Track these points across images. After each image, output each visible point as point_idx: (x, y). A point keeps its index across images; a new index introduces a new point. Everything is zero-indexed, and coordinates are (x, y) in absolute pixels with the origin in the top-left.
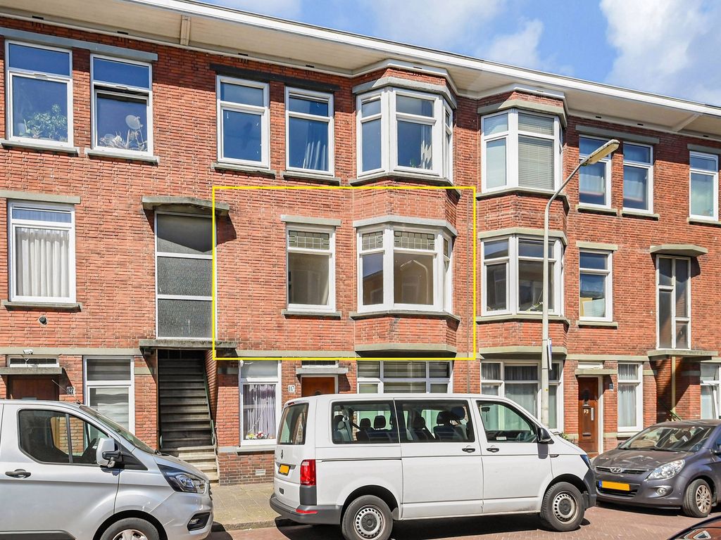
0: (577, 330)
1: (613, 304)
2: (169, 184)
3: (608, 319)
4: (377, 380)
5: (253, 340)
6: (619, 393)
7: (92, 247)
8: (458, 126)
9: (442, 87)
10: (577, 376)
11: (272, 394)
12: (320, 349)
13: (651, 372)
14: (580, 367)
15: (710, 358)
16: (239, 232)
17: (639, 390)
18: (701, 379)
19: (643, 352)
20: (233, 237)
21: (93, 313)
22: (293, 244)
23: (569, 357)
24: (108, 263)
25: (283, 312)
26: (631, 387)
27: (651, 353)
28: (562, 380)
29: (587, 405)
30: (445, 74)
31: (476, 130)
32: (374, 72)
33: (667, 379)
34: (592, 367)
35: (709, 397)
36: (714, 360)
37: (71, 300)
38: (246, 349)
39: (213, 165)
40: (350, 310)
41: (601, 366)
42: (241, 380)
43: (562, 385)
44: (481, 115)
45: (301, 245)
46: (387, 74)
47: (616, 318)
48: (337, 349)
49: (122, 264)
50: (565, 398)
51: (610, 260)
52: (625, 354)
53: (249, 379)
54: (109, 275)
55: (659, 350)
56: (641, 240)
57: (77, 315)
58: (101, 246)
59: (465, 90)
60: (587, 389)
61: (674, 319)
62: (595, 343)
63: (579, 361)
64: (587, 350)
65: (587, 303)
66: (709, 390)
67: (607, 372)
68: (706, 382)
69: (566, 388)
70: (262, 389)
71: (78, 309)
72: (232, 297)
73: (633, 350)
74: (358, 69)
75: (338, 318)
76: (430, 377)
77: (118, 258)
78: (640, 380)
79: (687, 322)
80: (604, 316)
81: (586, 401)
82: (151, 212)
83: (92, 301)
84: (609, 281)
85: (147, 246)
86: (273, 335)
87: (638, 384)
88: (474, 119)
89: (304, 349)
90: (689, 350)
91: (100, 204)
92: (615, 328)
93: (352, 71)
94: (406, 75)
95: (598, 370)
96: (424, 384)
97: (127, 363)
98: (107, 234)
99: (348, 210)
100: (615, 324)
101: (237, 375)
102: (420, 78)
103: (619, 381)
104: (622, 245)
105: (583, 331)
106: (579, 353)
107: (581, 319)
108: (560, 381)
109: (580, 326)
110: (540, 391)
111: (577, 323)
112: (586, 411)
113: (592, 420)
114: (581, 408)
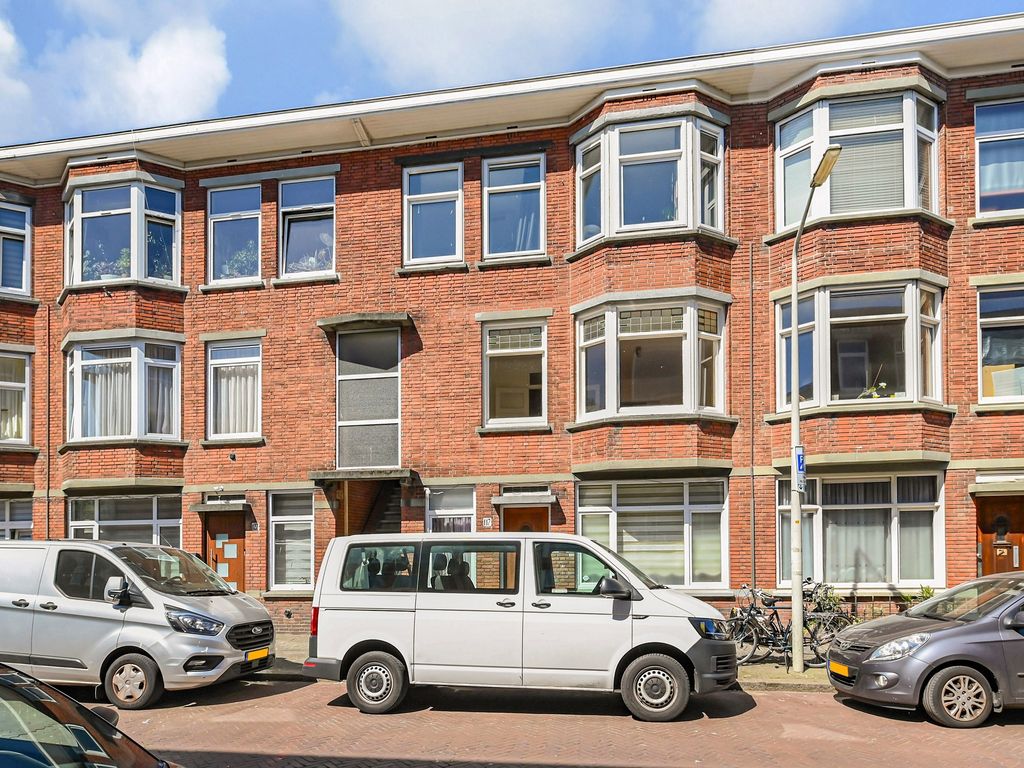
0: (972, 420)
2: (351, 300)
5: (442, 465)
7: (276, 378)
8: (732, 148)
10: (973, 494)
14: (979, 479)
16: (426, 342)
20: (419, 348)
21: (275, 447)
22: (493, 346)
23: (953, 465)
24: (291, 393)
25: (478, 429)
28: (942, 502)
29: (1004, 542)
30: (693, 86)
31: (765, 146)
37: (256, 435)
39: (398, 270)
40: (565, 420)
42: (428, 513)
43: (942, 509)
44: (775, 122)
45: (504, 346)
48: (547, 471)
49: (304, 393)
50: (948, 531)
53: (438, 512)
54: (291, 406)
57: (262, 450)
58: (285, 377)
59: (743, 95)
60: (1002, 515)
63: (978, 470)
65: (1002, 373)
69: (950, 515)
71: (262, 444)
72: (418, 417)
75: (549, 432)
77: (301, 386)
81: (1002, 534)
82: (332, 333)
83: (276, 434)
85: (328, 371)
86: (463, 459)
88: (761, 131)
91: (282, 334)
93: (569, 117)
97: (308, 497)
98: (289, 363)
99: (563, 294)
101: (424, 507)
105: (986, 420)
106: (979, 457)
107: (982, 400)
108: (936, 504)
109: (980, 414)
110: (895, 521)
111: (974, 408)
112: (1001, 551)
113: (1016, 566)
114: (987, 548)
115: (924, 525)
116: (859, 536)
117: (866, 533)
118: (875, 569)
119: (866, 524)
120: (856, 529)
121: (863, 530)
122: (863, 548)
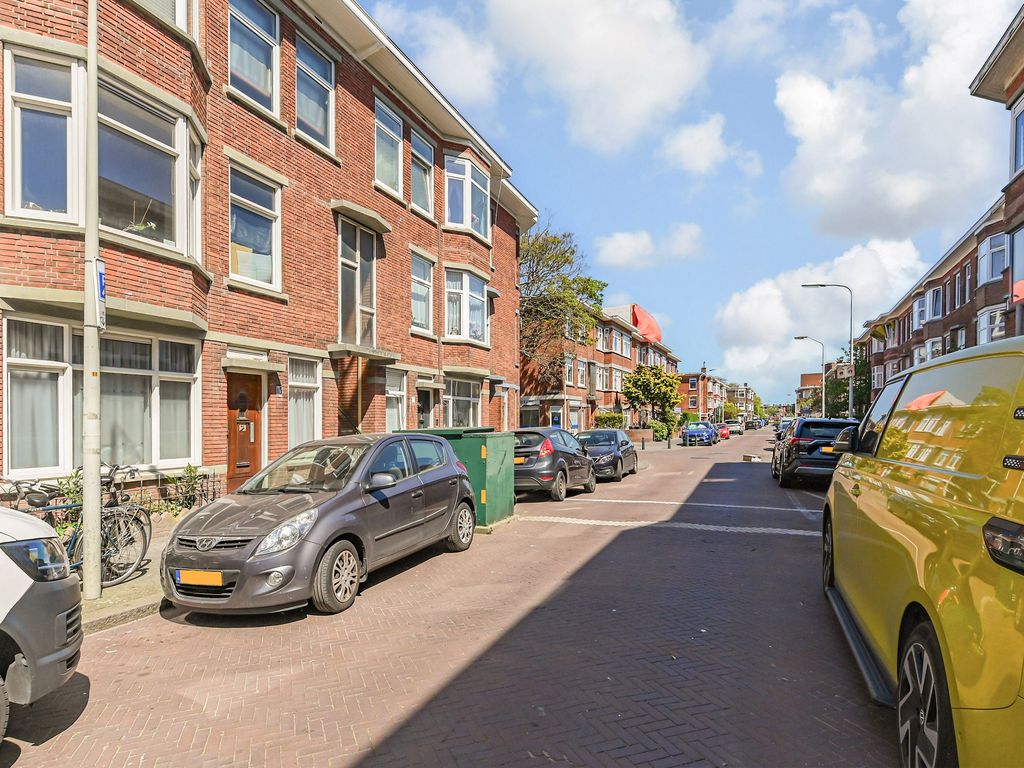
0: (225, 292)
1: (283, 267)
3: (276, 287)
6: (293, 400)
10: (225, 369)
13: (331, 374)
14: (230, 354)
15: (393, 361)
17: (318, 396)
18: (387, 388)
19: (321, 345)
23: (211, 335)
26: (309, 394)
27: (332, 347)
28: (198, 374)
29: (244, 418)
33: (353, 386)
34: (251, 357)
35: (396, 410)
36: (398, 366)
41: (265, 358)
43: (199, 382)
47: (287, 289)
50: (204, 405)
51: (278, 196)
52: (299, 344)
55: (340, 345)
56: (320, 188)
60: (243, 392)
61: (358, 307)
62: (254, 320)
63: (229, 345)
64: (242, 329)
65: (244, 254)
66: (395, 402)
67: (271, 367)
68: (392, 392)
69: (204, 390)
73: (309, 339)
78: (319, 384)
79: (372, 315)
80: (271, 282)
81: (243, 410)
84: (277, 228)
87: (317, 389)
90: (375, 349)
92: (284, 302)
95: (259, 362)
100: (285, 297)
103: (290, 383)
104: (296, 182)
105: (235, 296)
106: (229, 331)
107: (232, 276)
108: (195, 376)
109: (231, 288)
110: (156, 391)
111: (226, 281)
112: (242, 427)
113: (252, 441)
114: (232, 424)
115: (182, 398)
116: (115, 405)
117: (124, 404)
118: (133, 447)
119: (124, 393)
120: (112, 397)
121: (119, 399)
122: (120, 421)
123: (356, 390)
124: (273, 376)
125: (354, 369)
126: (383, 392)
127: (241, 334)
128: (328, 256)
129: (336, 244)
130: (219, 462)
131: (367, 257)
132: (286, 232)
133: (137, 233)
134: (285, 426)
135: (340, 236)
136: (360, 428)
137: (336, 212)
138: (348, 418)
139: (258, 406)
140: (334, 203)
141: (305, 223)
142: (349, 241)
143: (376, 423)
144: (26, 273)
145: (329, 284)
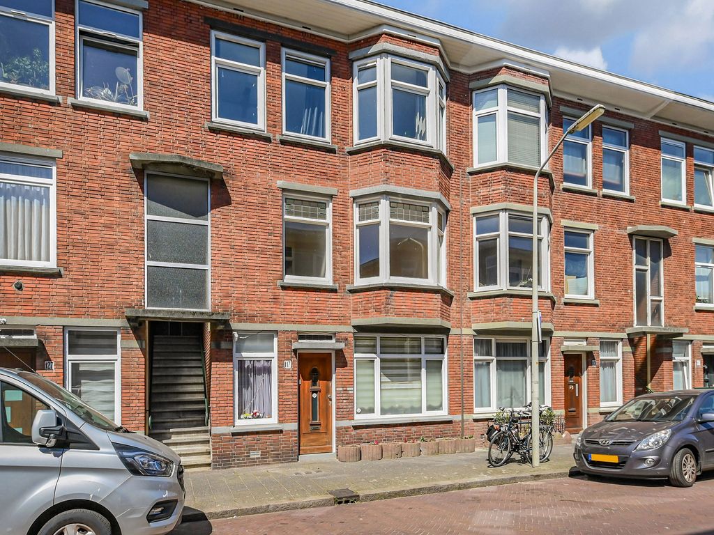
0: (562, 307)
1: (595, 283)
2: (160, 142)
3: (591, 297)
4: (374, 355)
5: (248, 313)
6: (601, 369)
8: (451, 100)
9: (435, 58)
10: (563, 352)
11: (268, 370)
12: (316, 322)
13: (629, 349)
14: (565, 343)
15: (681, 335)
16: (234, 198)
17: (619, 366)
18: (674, 355)
19: (622, 330)
23: (556, 334)
25: (279, 283)
26: (611, 364)
27: (629, 330)
28: (549, 357)
29: (572, 381)
30: (438, 44)
31: (468, 105)
32: (370, 38)
33: (642, 356)
34: (577, 343)
35: (680, 372)
36: (685, 337)
37: (51, 265)
38: (241, 322)
39: (208, 124)
40: (347, 282)
41: (585, 343)
42: (235, 355)
43: (549, 361)
44: (473, 90)
46: (382, 40)
47: (598, 296)
48: (334, 323)
49: (108, 227)
50: (552, 374)
51: (591, 239)
52: (606, 331)
53: (244, 354)
55: (636, 327)
56: (619, 221)
57: (58, 281)
59: (457, 64)
60: (572, 365)
61: (649, 298)
62: (579, 321)
63: (565, 338)
64: (572, 327)
65: (570, 281)
66: (679, 366)
67: (589, 348)
68: (678, 358)
69: (554, 365)
70: (257, 365)
71: (59, 275)
72: (227, 266)
73: (613, 327)
74: (354, 34)
75: (334, 291)
76: (426, 353)
77: (103, 220)
78: (620, 356)
79: (661, 301)
80: (586, 294)
81: (571, 377)
83: (74, 266)
84: (591, 259)
85: (135, 207)
86: (267, 308)
87: (618, 360)
88: (466, 93)
89: (301, 323)
90: (663, 327)
92: (596, 305)
93: (348, 36)
94: (401, 42)
95: (582, 346)
96: (419, 360)
97: (113, 336)
99: (345, 179)
100: (597, 302)
101: (232, 350)
102: (414, 46)
103: (601, 358)
104: (602, 225)
105: (568, 308)
106: (565, 330)
109: (566, 304)
111: (563, 300)
112: (571, 387)
113: (577, 395)
114: (567, 385)
123: (646, 359)
124: (590, 355)
125: (643, 343)
126: (671, 359)
127: (571, 330)
128: (626, 267)
129: (631, 258)
130: (560, 408)
131: (655, 260)
132: (597, 260)
133: (524, 286)
134: (598, 386)
135: (634, 251)
136: (649, 386)
137: (631, 235)
138: (641, 379)
139: (580, 374)
140: (630, 229)
141: (609, 250)
142: (641, 253)
143: (665, 383)
144: (482, 317)
145: (627, 286)
